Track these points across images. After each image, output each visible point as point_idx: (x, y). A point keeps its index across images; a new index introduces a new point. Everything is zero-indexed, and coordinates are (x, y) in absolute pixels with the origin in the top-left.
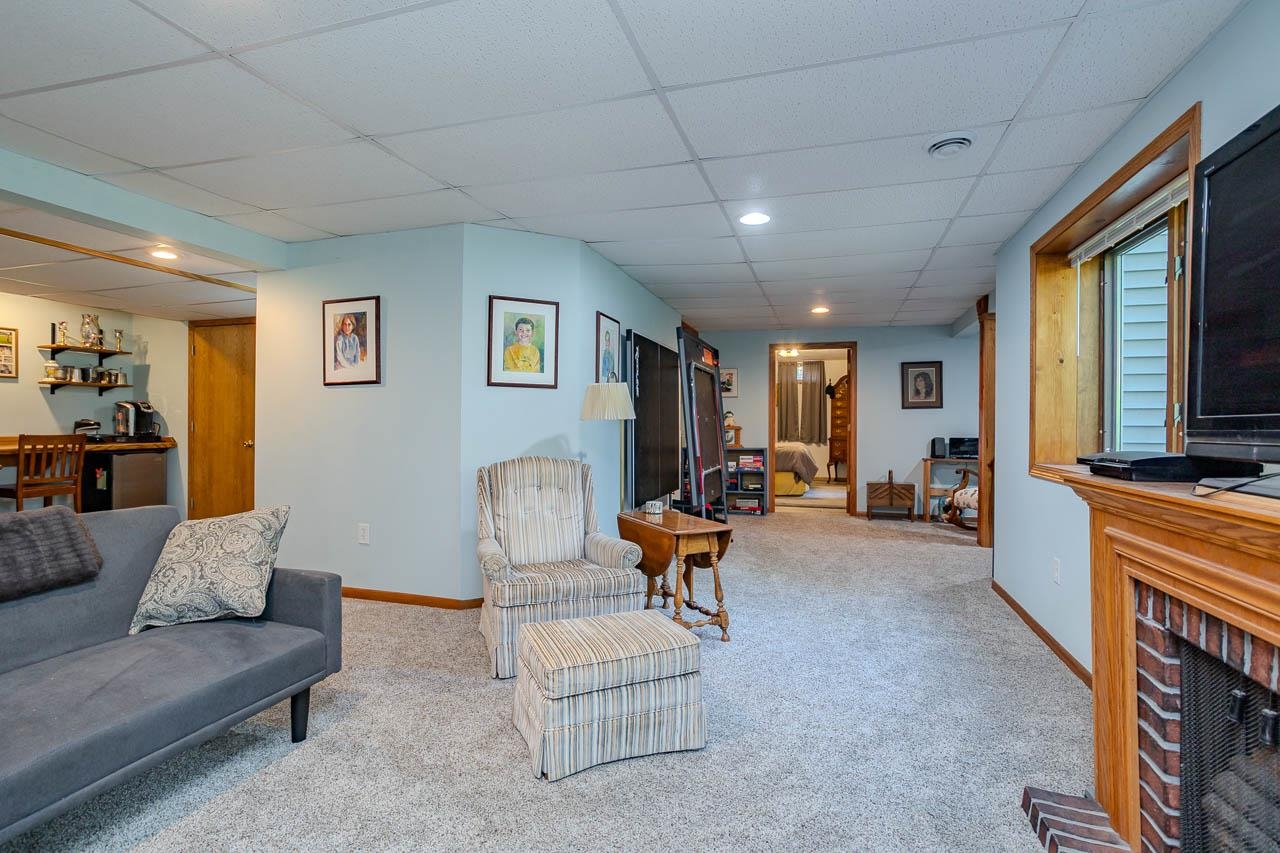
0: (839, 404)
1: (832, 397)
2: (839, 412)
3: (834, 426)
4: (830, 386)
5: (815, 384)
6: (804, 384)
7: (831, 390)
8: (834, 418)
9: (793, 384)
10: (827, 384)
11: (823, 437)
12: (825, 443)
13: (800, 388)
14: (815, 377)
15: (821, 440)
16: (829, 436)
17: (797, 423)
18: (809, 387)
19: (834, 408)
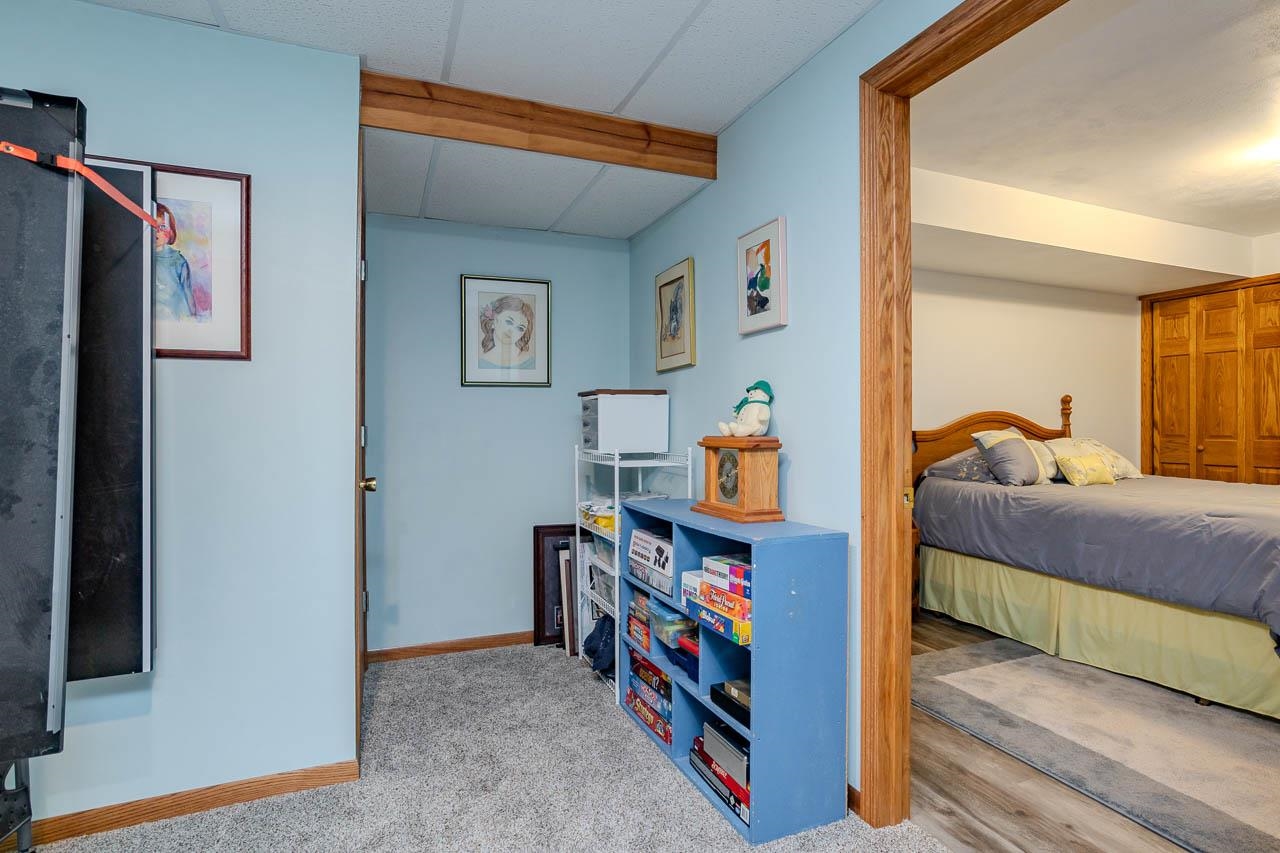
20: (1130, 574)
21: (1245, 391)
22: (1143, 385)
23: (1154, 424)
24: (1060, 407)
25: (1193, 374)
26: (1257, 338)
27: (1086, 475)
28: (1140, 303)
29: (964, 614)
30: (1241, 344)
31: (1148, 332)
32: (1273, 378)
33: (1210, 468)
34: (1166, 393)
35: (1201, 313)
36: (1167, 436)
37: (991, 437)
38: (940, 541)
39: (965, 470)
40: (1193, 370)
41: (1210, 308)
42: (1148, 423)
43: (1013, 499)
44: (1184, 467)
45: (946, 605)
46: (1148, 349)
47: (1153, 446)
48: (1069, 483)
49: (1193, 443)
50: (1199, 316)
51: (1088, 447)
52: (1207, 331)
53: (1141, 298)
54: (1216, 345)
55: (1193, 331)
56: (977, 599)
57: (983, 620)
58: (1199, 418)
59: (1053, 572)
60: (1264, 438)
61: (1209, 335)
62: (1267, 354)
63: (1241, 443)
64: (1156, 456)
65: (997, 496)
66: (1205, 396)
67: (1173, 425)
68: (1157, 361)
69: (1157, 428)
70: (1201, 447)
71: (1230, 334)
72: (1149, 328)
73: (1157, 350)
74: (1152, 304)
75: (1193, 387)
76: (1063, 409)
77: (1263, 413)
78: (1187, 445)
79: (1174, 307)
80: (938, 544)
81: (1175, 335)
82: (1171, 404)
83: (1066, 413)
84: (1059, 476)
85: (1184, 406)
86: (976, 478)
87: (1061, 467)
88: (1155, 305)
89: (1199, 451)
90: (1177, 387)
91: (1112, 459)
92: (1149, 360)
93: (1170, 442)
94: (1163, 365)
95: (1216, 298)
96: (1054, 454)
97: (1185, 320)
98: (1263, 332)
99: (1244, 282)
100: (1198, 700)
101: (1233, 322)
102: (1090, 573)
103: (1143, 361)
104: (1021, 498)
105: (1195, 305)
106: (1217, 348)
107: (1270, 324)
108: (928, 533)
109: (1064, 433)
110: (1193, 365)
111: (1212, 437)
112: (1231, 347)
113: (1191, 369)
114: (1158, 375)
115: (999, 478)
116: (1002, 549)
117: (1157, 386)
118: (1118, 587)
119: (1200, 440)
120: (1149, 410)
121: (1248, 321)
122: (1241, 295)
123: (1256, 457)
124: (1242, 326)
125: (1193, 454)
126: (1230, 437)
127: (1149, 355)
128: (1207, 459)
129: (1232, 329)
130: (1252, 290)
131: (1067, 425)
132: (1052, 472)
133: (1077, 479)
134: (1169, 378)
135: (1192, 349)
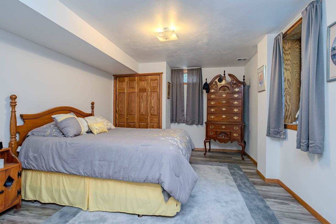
0: (213, 96)
1: (208, 92)
2: (213, 103)
3: (209, 114)
4: (206, 83)
5: (196, 83)
6: (188, 84)
7: (207, 87)
8: (209, 107)
9: (180, 84)
10: (204, 82)
11: (201, 120)
12: (202, 124)
13: (185, 86)
14: (195, 79)
15: (200, 122)
16: (205, 120)
17: (183, 111)
18: (191, 86)
19: (209, 100)
20: (116, 173)
21: (137, 103)
22: (114, 100)
23: (116, 112)
24: (91, 105)
25: (126, 98)
26: (140, 89)
27: (99, 130)
28: (113, 77)
29: (46, 199)
30: (136, 91)
31: (115, 85)
32: (143, 100)
33: (129, 123)
34: (119, 102)
35: (128, 81)
36: (120, 115)
37: (60, 117)
38: (34, 167)
39: (49, 131)
40: (126, 97)
41: (130, 80)
42: (115, 111)
43: (70, 144)
44: (124, 123)
45: (37, 196)
46: (115, 90)
47: (116, 118)
48: (93, 133)
49: (126, 116)
50: (127, 82)
51: (99, 119)
52: (129, 87)
53: (114, 75)
54: (131, 90)
55: (126, 86)
56: (52, 191)
57: (55, 200)
58: (127, 110)
59: (86, 175)
60: (141, 115)
61: (130, 88)
62: (142, 94)
63: (136, 116)
64: (117, 120)
65: (62, 143)
66: (128, 104)
67: (121, 112)
68: (117, 93)
69: (117, 113)
70: (127, 118)
71: (133, 88)
72: (115, 84)
73: (117, 91)
74: (116, 77)
75: (126, 101)
76: (92, 106)
77: (141, 109)
78: (124, 117)
79: (121, 79)
80: (33, 168)
81: (122, 87)
82: (120, 106)
83: (93, 108)
84: (89, 131)
85: (123, 106)
86: (54, 135)
87: (90, 127)
88: (117, 78)
89: (127, 119)
90: (122, 101)
91: (106, 123)
92: (115, 93)
93: (120, 116)
94: (119, 95)
95: (131, 78)
96: (87, 123)
97: (124, 83)
98: (141, 88)
99: (137, 74)
100: (139, 215)
101: (135, 85)
102: (101, 174)
103: (114, 93)
104: (73, 143)
105: (126, 79)
106: (131, 91)
107: (142, 86)
108: (28, 163)
109: (91, 115)
110: (126, 95)
111: (130, 115)
112: (134, 91)
113: (125, 96)
114: (117, 97)
115: (64, 134)
116: (64, 167)
117: (117, 100)
118: (112, 178)
119: (127, 116)
120: (115, 108)
121: (138, 84)
122: (136, 78)
123: (139, 120)
124: (137, 86)
125: (126, 120)
126: (134, 115)
127: (115, 92)
128: (129, 121)
129: (135, 87)
130: (139, 77)
131: (93, 112)
132: (86, 129)
133: (95, 131)
134: (120, 99)
135: (126, 91)
